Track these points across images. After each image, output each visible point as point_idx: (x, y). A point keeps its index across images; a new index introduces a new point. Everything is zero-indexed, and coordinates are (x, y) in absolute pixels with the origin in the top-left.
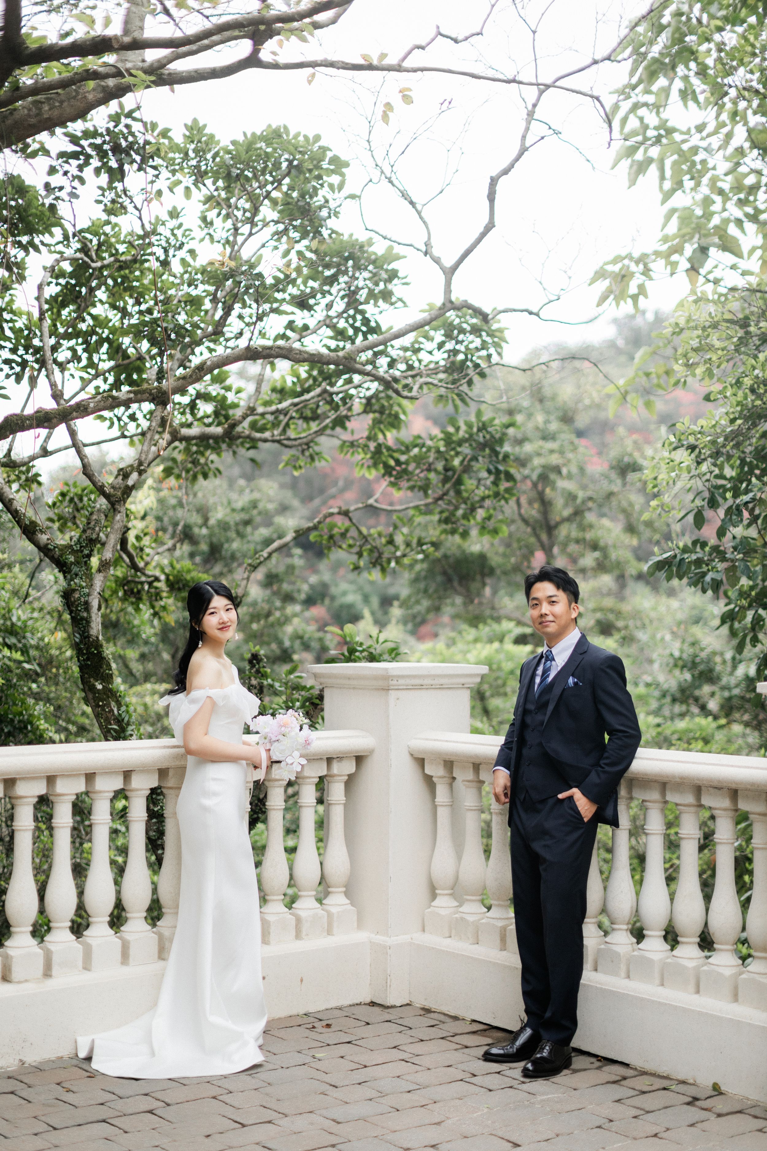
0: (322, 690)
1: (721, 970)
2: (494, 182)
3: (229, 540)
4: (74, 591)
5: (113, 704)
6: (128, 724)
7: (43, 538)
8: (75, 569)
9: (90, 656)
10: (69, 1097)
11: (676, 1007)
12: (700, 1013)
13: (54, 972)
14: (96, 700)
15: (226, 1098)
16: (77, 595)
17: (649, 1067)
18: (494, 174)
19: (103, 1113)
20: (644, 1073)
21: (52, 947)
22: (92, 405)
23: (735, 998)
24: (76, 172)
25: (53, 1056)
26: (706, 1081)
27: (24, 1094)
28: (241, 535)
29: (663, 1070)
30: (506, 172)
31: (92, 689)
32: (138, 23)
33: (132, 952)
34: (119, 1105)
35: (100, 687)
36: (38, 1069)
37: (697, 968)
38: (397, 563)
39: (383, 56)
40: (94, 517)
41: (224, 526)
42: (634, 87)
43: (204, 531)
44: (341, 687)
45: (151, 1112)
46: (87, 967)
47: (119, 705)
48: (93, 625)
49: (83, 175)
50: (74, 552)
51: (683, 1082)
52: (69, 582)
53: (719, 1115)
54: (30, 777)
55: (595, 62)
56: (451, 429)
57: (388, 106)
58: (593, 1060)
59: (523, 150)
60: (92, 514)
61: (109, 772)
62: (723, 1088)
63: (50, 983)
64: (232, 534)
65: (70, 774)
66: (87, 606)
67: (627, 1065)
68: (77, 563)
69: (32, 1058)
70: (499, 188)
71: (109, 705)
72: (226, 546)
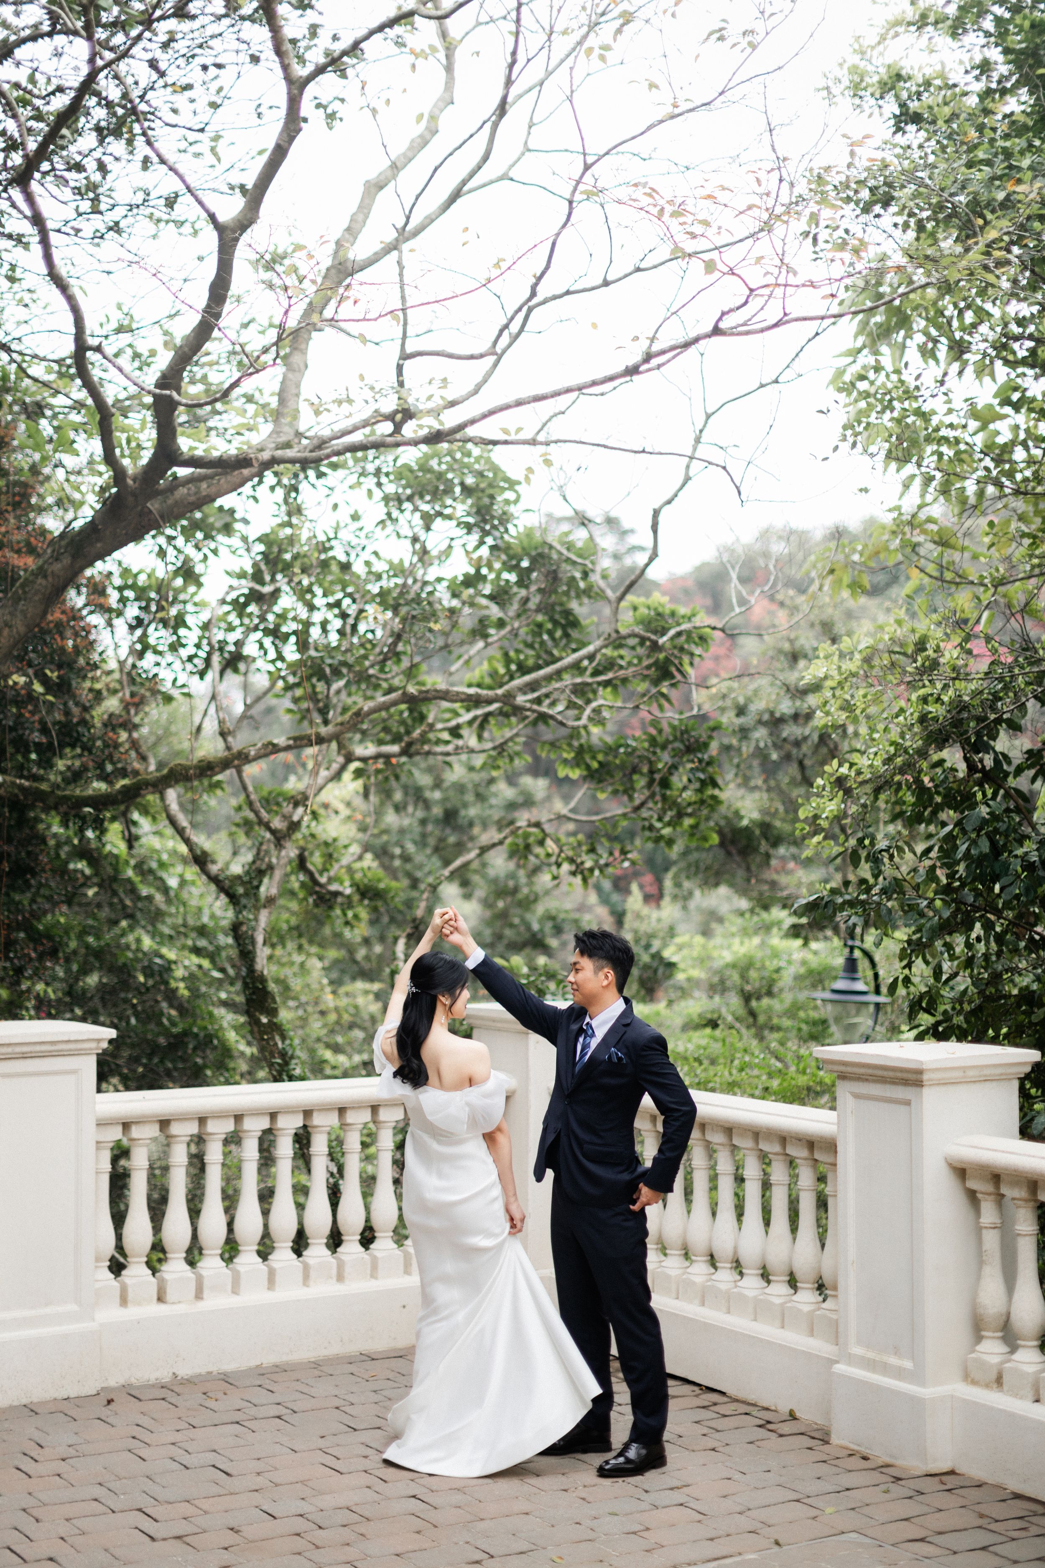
0: (472, 1029)
1: (800, 1306)
2: (656, 513)
3: (465, 805)
4: (241, 924)
5: (278, 1038)
6: (292, 1057)
7: (214, 869)
8: (244, 901)
9: (255, 991)
10: (211, 1404)
11: (761, 1340)
12: (768, 1342)
13: (205, 1295)
14: (261, 1033)
15: (347, 1409)
16: (244, 928)
17: (741, 1395)
18: (657, 507)
19: (238, 1416)
20: (737, 1401)
21: (204, 1273)
22: (252, 753)
23: (811, 1333)
24: (252, 493)
25: (203, 1370)
26: (784, 1408)
27: (173, 1400)
28: (480, 797)
29: (751, 1398)
30: (669, 502)
31: (258, 1022)
32: (294, 391)
33: (278, 1278)
34: (253, 1411)
35: (264, 1020)
36: (189, 1382)
37: (782, 1304)
38: (601, 871)
39: (519, 430)
40: (264, 847)
41: (460, 788)
42: (859, 351)
43: (437, 795)
44: (488, 1028)
45: (279, 1417)
46: (235, 1290)
47: (284, 1038)
48: (258, 960)
49: (257, 495)
50: (243, 883)
51: (767, 1409)
52: (238, 913)
53: (781, 1436)
54: (183, 1118)
55: (762, 386)
56: (654, 732)
57: (530, 470)
58: (696, 1388)
59: (687, 479)
60: (261, 844)
61: (257, 1113)
62: (798, 1415)
63: (201, 1305)
64: (470, 797)
65: (220, 1115)
66: (253, 942)
67: (723, 1393)
68: (246, 894)
69: (184, 1372)
70: (661, 519)
71: (273, 1038)
72: (463, 813)
